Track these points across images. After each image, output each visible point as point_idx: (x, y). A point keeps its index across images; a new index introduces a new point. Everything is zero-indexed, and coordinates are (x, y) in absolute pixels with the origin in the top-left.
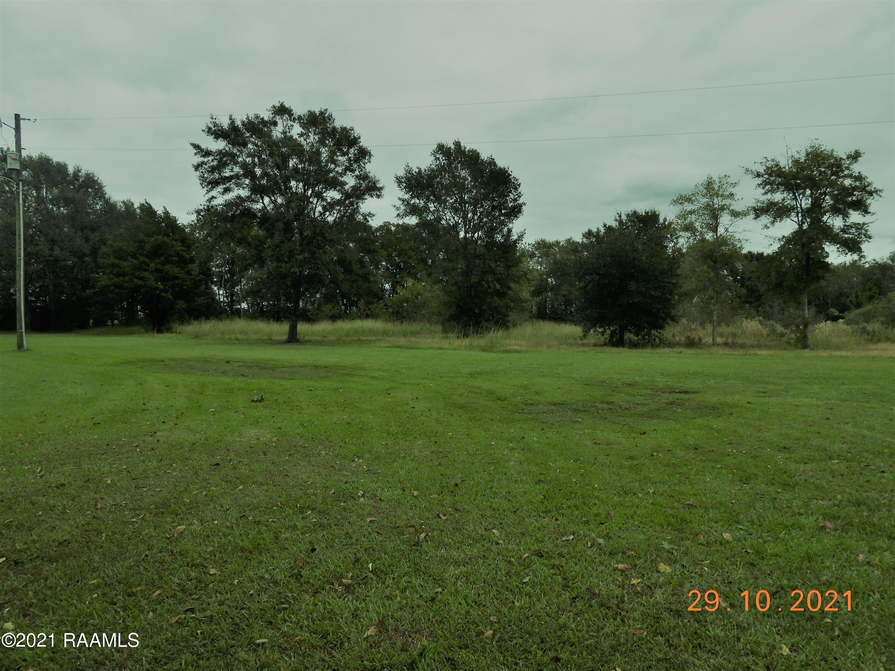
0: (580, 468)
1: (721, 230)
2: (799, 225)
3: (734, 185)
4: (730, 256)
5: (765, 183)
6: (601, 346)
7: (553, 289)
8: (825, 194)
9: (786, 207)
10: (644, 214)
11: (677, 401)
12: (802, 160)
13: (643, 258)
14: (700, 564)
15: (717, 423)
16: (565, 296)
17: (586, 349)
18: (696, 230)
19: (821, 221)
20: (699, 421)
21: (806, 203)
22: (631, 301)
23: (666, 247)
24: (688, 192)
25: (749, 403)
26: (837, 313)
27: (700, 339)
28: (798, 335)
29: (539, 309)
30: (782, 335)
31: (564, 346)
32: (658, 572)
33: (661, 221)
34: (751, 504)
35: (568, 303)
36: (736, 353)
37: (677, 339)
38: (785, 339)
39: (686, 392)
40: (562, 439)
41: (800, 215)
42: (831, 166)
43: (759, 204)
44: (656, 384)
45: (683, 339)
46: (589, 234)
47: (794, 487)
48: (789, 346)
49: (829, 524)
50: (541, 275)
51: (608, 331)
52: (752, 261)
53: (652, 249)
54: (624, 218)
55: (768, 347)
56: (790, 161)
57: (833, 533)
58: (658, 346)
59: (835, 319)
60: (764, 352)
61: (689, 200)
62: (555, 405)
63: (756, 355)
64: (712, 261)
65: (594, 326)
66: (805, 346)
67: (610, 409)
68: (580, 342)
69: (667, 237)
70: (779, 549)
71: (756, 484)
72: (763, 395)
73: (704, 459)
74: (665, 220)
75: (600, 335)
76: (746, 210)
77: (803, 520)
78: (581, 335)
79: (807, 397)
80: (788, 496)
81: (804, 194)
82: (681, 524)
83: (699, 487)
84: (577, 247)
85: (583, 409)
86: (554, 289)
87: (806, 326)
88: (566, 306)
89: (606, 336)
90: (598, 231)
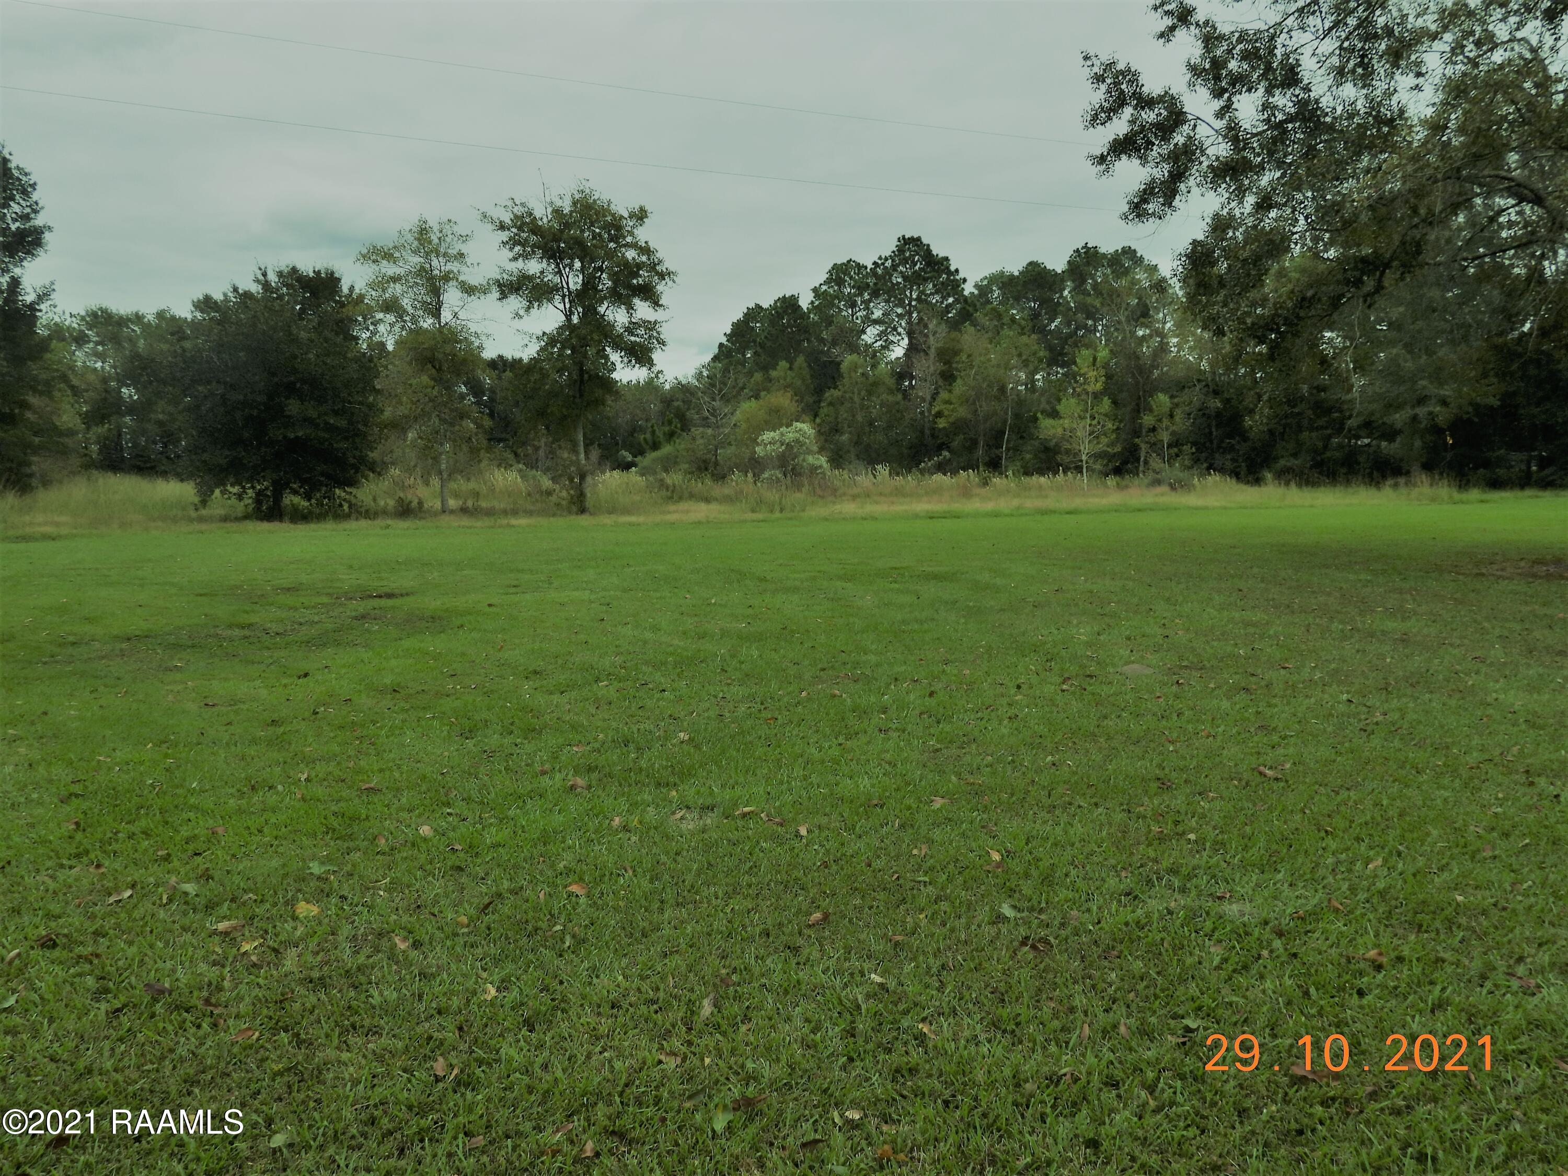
0: (166, 756)
1: (446, 316)
2: (566, 315)
3: (465, 238)
4: (464, 361)
5: (513, 242)
6: (237, 519)
7: (132, 409)
8: (601, 269)
9: (546, 284)
10: (311, 274)
11: (372, 613)
12: (567, 210)
13: (311, 356)
14: (373, 888)
15: (434, 643)
16: (160, 423)
17: (204, 527)
18: (405, 311)
19: (598, 313)
20: (406, 643)
21: (575, 282)
22: (292, 436)
23: (357, 338)
24: (387, 243)
25: (490, 605)
26: (630, 458)
27: (420, 503)
28: (572, 492)
29: (104, 449)
30: (549, 493)
31: (160, 524)
32: (295, 918)
33: (345, 290)
34: (472, 771)
35: (169, 438)
36: (479, 524)
37: (382, 503)
38: (554, 498)
39: (390, 596)
40: (134, 706)
41: (567, 300)
42: (607, 227)
43: (506, 276)
44: (338, 584)
45: (391, 503)
46: (206, 304)
47: (540, 733)
48: (558, 510)
49: (580, 781)
50: (105, 380)
51: (250, 491)
52: (504, 371)
53: (326, 340)
54: (272, 278)
55: (530, 513)
56: (550, 210)
57: (585, 792)
58: (347, 517)
59: (627, 466)
60: (523, 521)
61: (388, 256)
62: (129, 639)
63: (509, 526)
64: (434, 367)
65: (221, 483)
66: (583, 510)
67: (246, 637)
68: (193, 514)
69: (356, 320)
70: (504, 835)
71: (486, 737)
72: (513, 590)
73: (407, 706)
74: (352, 288)
75: (234, 501)
76: (485, 283)
77: (546, 781)
78: (196, 500)
79: (577, 589)
80: (529, 747)
81: (571, 266)
82: (350, 826)
83: (392, 756)
84: (181, 328)
85: (190, 643)
86: (138, 410)
87: (583, 477)
88: (165, 446)
89: (247, 501)
90: (226, 299)
